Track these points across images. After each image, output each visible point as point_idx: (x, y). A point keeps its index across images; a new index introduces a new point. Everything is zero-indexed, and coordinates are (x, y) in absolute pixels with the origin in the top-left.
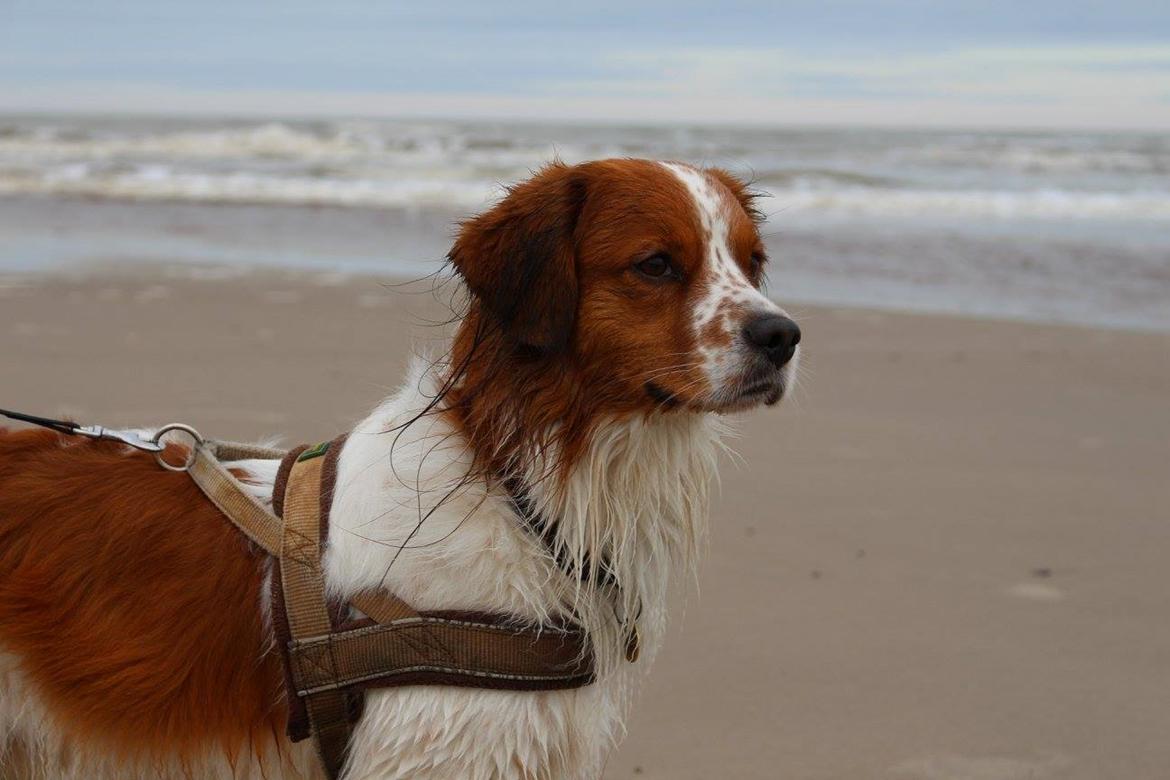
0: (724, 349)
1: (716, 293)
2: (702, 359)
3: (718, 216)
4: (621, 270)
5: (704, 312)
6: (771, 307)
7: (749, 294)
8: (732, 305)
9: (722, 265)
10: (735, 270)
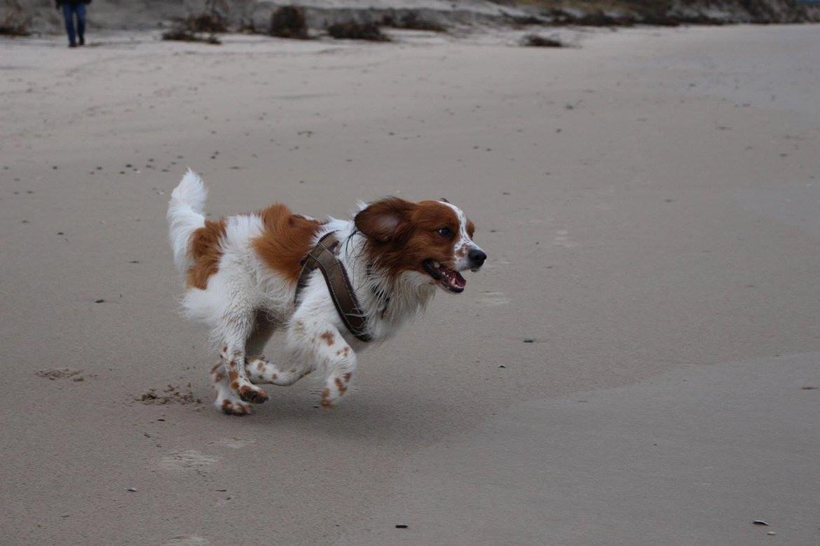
0: (462, 258)
1: (462, 241)
2: (455, 260)
3: (463, 216)
4: (433, 231)
5: (458, 247)
6: (478, 248)
7: (471, 243)
8: (467, 246)
9: (463, 233)
10: (467, 235)
